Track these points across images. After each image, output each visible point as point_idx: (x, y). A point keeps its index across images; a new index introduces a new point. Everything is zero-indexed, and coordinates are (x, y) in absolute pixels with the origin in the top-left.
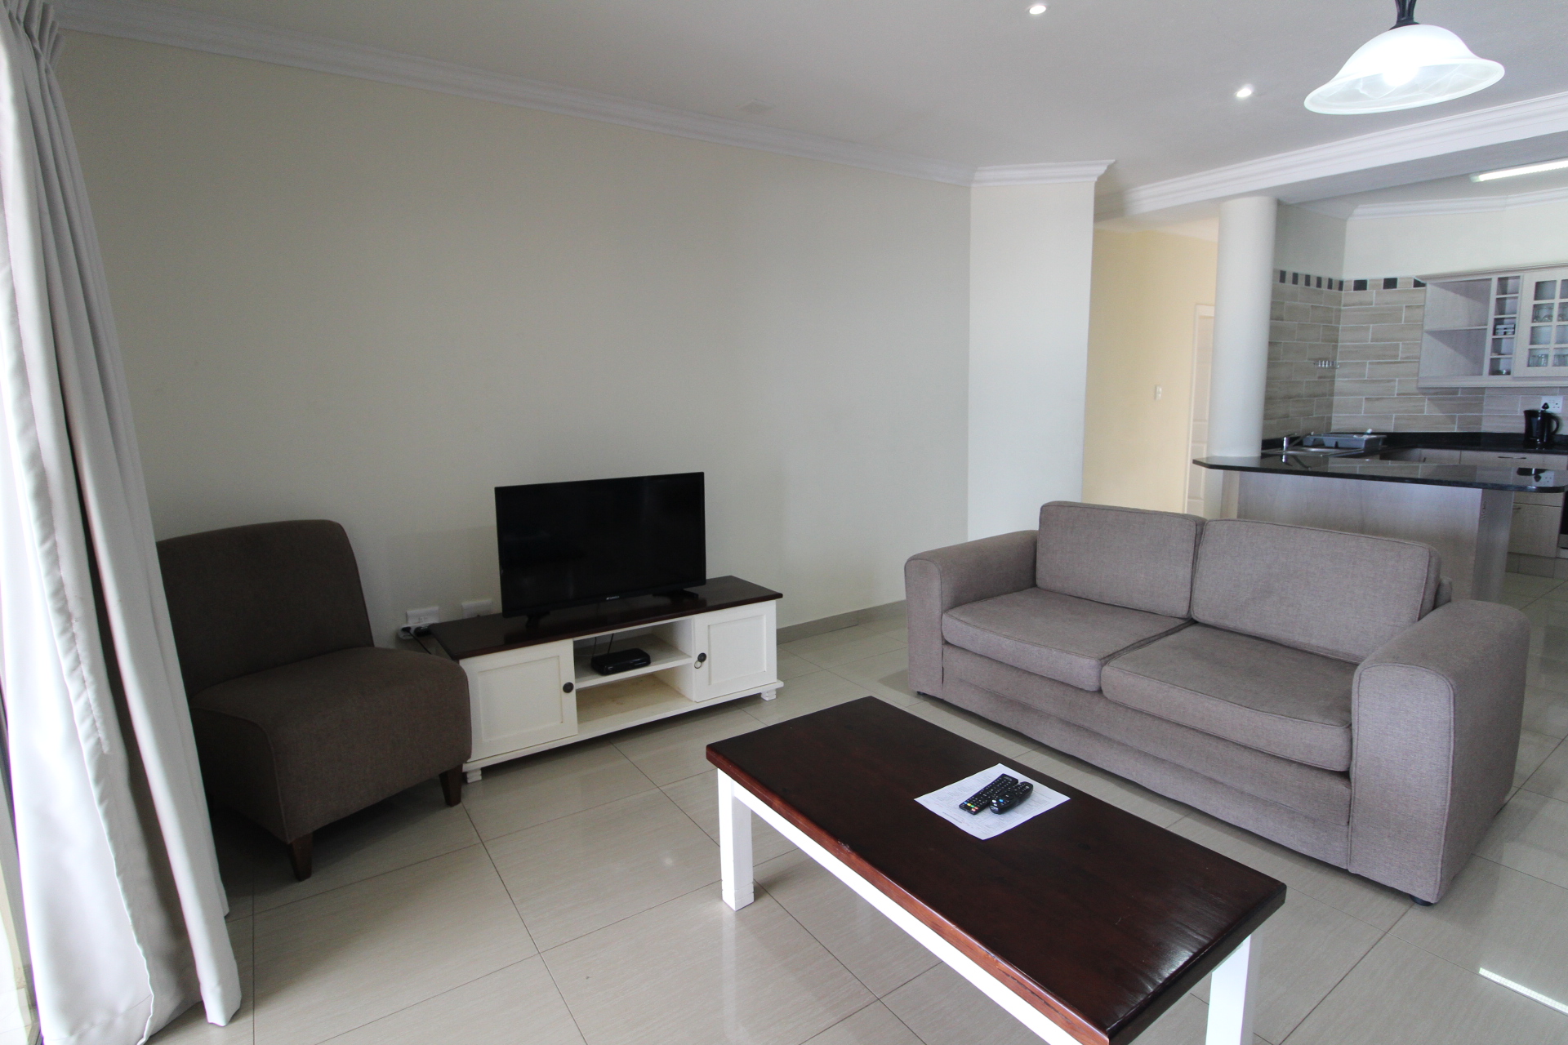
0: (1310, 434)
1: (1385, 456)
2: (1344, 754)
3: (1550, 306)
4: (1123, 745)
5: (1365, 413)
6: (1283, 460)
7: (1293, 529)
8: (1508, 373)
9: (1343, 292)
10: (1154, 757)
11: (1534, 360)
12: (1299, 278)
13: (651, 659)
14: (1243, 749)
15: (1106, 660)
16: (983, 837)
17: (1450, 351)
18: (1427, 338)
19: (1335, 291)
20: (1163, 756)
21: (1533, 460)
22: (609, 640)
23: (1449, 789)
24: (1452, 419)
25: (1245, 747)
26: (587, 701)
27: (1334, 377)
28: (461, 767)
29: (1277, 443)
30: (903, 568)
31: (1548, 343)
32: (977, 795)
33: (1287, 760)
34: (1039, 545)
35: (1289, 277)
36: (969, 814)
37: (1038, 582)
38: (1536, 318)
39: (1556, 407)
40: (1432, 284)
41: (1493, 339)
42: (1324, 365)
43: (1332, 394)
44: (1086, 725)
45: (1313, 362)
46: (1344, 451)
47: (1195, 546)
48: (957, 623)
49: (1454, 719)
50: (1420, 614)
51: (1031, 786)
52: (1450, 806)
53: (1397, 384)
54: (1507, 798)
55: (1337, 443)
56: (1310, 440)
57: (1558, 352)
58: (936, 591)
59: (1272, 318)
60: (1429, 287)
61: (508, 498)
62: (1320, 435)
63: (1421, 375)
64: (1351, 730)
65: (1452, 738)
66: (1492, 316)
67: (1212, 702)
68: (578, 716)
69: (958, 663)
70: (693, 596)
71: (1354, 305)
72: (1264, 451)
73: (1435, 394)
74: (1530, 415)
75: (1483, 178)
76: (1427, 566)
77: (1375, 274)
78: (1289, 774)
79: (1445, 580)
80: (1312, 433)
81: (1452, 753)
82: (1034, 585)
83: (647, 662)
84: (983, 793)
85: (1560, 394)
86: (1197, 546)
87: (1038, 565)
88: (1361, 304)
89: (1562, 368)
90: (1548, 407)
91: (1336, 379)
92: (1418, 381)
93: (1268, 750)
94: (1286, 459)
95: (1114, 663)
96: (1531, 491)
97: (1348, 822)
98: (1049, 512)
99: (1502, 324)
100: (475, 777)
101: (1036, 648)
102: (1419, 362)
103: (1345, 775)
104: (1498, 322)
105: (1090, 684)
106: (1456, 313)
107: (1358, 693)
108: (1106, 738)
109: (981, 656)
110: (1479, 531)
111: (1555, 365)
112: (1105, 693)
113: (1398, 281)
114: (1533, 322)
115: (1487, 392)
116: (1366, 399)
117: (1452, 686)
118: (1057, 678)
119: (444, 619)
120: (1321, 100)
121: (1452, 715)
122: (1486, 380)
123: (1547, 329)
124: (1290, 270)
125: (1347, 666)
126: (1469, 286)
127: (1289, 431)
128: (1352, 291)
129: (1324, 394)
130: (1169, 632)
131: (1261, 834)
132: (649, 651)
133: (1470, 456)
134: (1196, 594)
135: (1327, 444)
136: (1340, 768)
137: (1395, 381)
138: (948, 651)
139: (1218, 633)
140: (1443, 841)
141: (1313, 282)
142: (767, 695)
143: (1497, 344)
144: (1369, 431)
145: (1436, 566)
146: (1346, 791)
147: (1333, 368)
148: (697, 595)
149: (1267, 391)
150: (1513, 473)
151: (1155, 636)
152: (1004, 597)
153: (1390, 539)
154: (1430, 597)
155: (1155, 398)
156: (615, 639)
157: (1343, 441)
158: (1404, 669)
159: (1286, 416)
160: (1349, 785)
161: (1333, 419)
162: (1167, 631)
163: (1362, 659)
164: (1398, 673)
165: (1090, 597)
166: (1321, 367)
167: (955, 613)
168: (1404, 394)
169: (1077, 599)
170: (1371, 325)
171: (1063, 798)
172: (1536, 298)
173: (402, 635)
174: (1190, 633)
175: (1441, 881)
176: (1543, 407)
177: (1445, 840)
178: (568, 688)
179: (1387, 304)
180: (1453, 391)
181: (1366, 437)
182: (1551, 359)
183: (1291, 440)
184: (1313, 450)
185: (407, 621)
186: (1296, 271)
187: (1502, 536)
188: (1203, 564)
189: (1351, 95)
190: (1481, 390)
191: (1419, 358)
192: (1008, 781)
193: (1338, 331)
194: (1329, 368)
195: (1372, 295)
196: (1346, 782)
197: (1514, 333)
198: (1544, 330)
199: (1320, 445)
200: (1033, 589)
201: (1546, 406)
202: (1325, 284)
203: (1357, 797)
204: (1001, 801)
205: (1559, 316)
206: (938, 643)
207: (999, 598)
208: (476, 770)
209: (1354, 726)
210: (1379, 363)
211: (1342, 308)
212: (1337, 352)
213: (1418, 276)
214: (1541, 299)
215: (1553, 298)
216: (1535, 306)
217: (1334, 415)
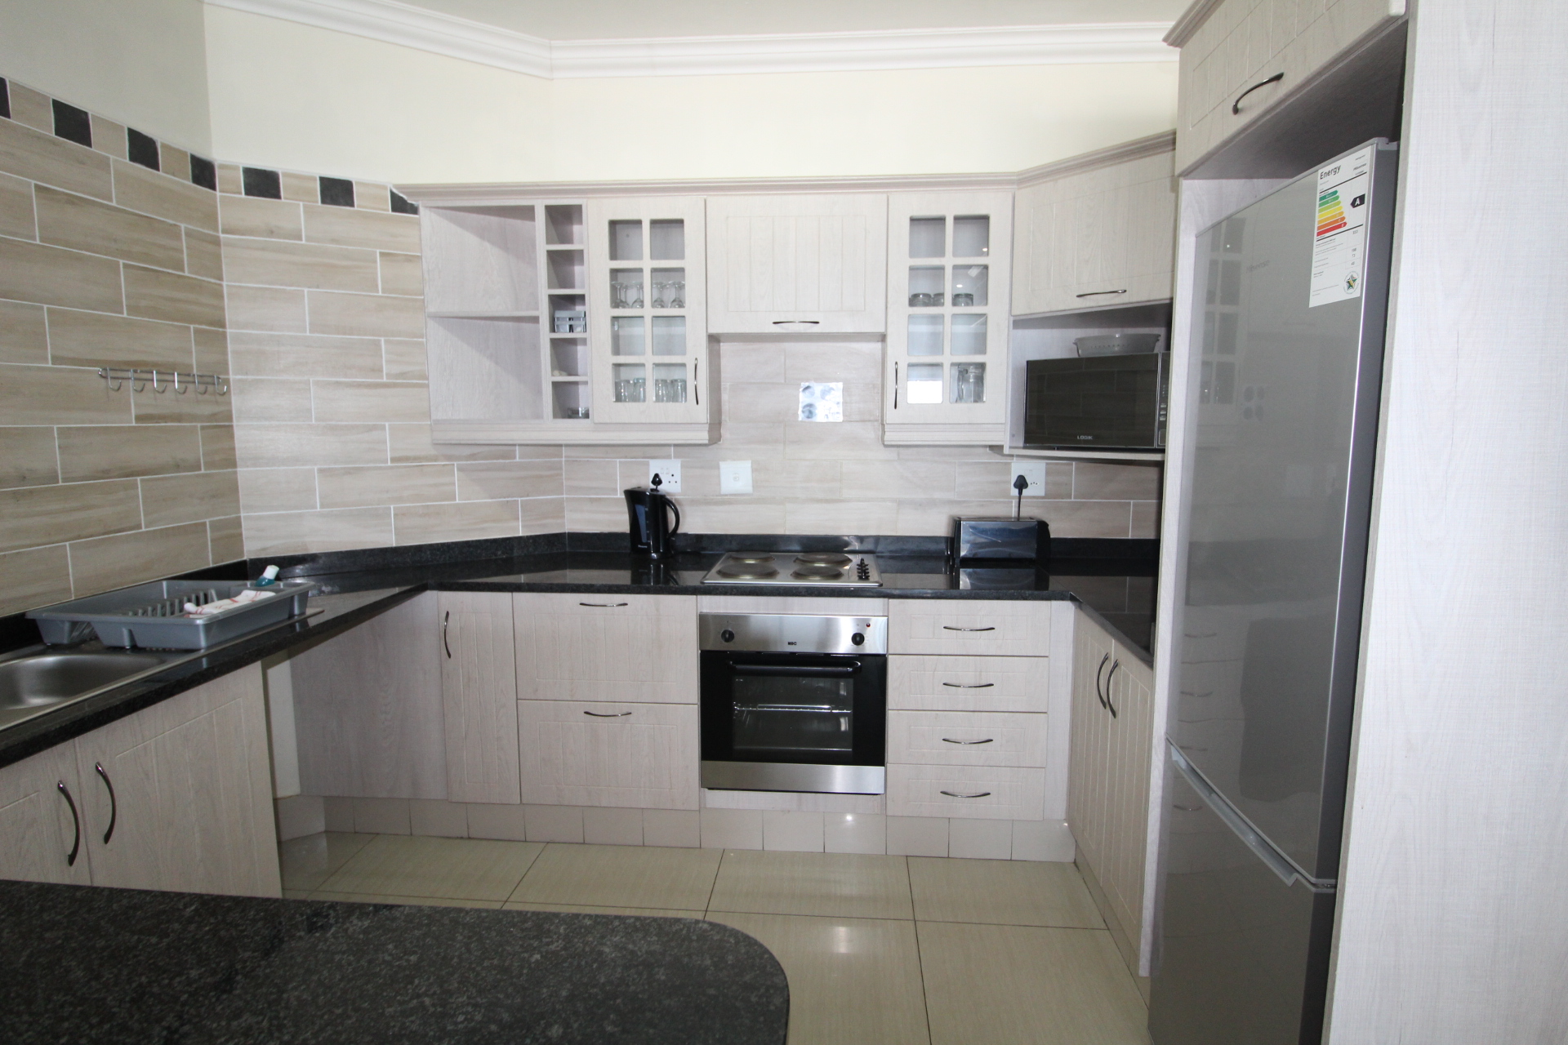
3: (638, 276)
5: (322, 506)
8: (586, 415)
9: (217, 192)
11: (624, 387)
18: (436, 330)
19: (192, 184)
21: (639, 607)
24: (510, 507)
31: (642, 351)
38: (616, 297)
39: (671, 481)
41: (553, 340)
43: (232, 461)
53: (387, 435)
57: (663, 374)
60: (425, 216)
63: (436, 414)
66: (544, 288)
71: (251, 232)
73: (472, 457)
74: (634, 497)
77: (296, 161)
85: (676, 457)
88: (271, 232)
89: (670, 406)
90: (660, 482)
91: (236, 422)
92: (431, 427)
99: (564, 307)
102: (426, 386)
104: (557, 302)
106: (487, 280)
111: (659, 399)
113: (355, 189)
114: (613, 306)
115: (560, 452)
116: (321, 471)
122: (554, 429)
123: (637, 322)
126: (497, 217)
128: (242, 195)
137: (383, 428)
143: (560, 351)
161: (245, 524)
168: (407, 459)
170: (306, 289)
172: (613, 254)
176: (654, 482)
179: (334, 241)
180: (504, 451)
182: (650, 390)
190: (548, 450)
191: (426, 377)
193: (220, 296)
195: (296, 211)
197: (585, 329)
198: (633, 325)
201: (657, 480)
205: (654, 295)
210: (338, 383)
211: (222, 236)
212: (225, 353)
213: (399, 187)
214: (623, 258)
215: (640, 257)
216: (614, 272)
217: (242, 515)
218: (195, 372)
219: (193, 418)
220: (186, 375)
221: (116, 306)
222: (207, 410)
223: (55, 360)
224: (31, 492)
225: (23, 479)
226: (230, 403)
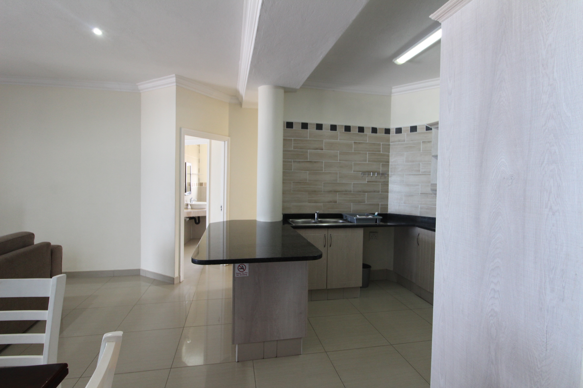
5: (404, 203)
9: (390, 135)
12: (338, 127)
19: (381, 134)
35: (326, 127)
40: (434, 128)
43: (387, 192)
45: (360, 173)
60: (433, 130)
63: (432, 182)
77: (406, 125)
88: (399, 141)
91: (389, 185)
92: (431, 186)
102: (430, 175)
113: (418, 127)
116: (404, 195)
124: (327, 123)
128: (395, 134)
129: (377, 192)
141: (354, 130)
161: (389, 206)
168: (424, 194)
170: (405, 153)
179: (412, 140)
186: (334, 124)
191: (431, 172)
193: (389, 156)
195: (405, 135)
202: (368, 131)
210: (410, 174)
211: (391, 143)
212: (389, 168)
213: (428, 125)
217: (389, 203)
218: (381, 172)
219: (379, 182)
220: (378, 173)
221: (366, 161)
222: (382, 180)
223: (354, 171)
224: (347, 194)
225: (346, 191)
226: (388, 179)
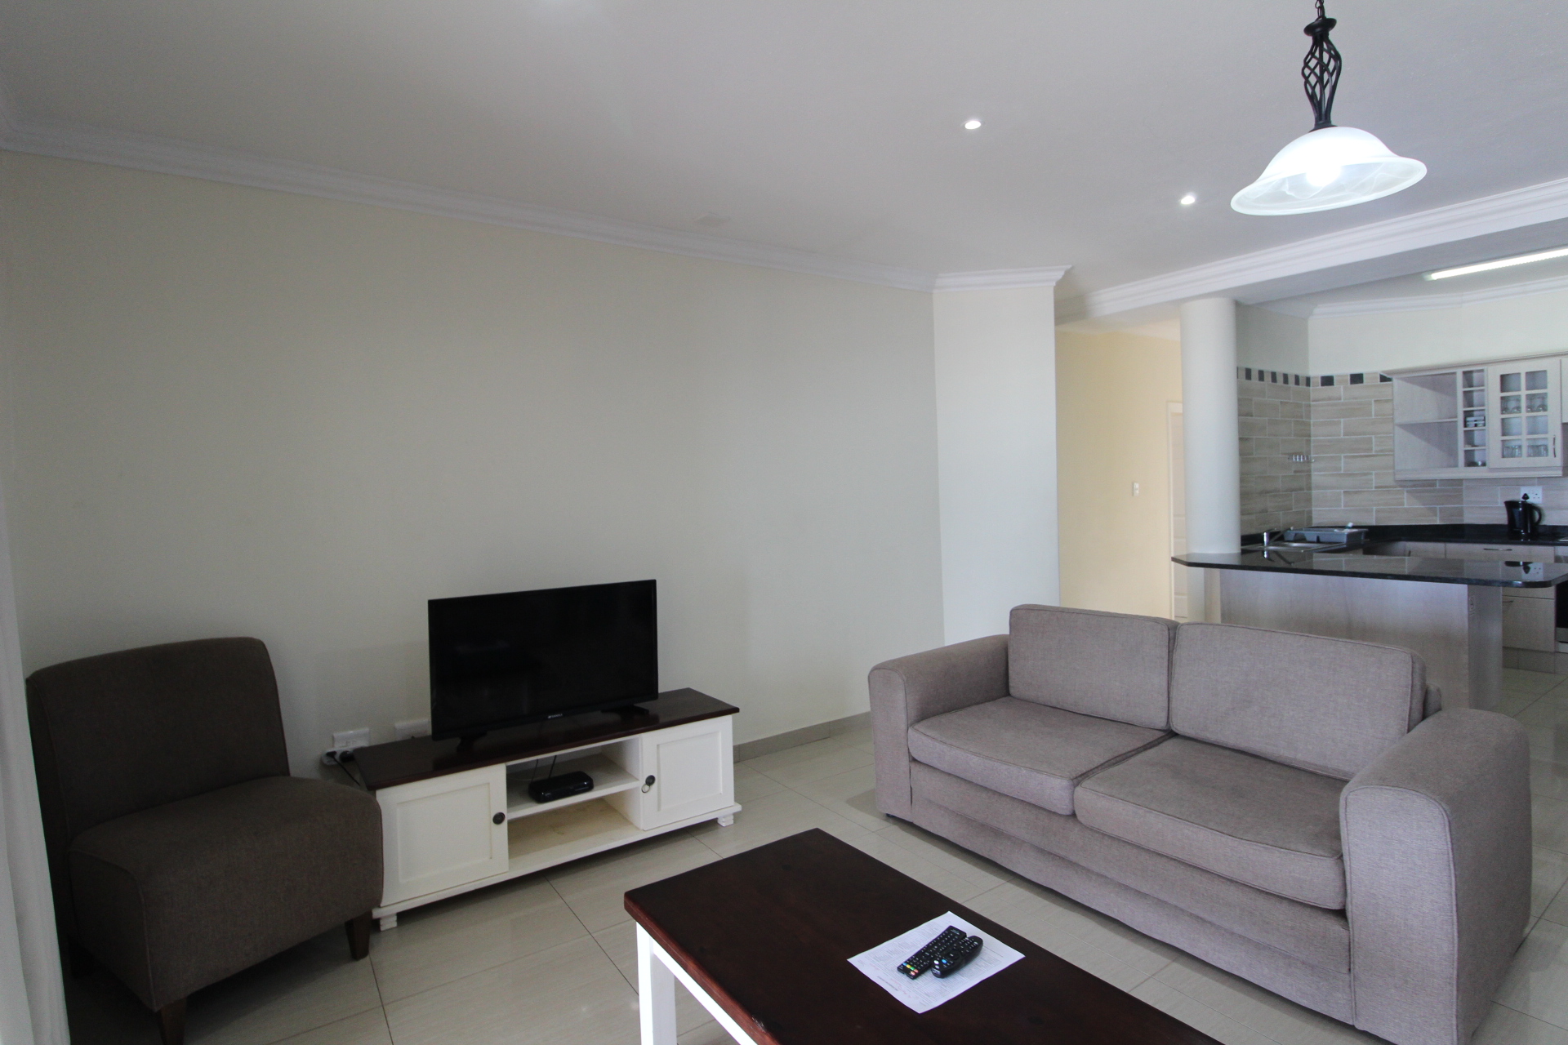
0: (1290, 529)
1: (1368, 551)
2: (1337, 890)
3: (1518, 399)
4: (1102, 876)
5: (1345, 506)
6: (1265, 556)
7: (1268, 634)
8: (1484, 464)
9: (1311, 388)
10: (1137, 891)
11: (1508, 451)
12: (1265, 374)
13: (594, 783)
14: (1229, 883)
15: (1079, 779)
16: (920, 1009)
17: (1424, 443)
18: (1398, 431)
19: (1302, 387)
20: (1144, 890)
21: (1519, 552)
22: (552, 763)
23: (1456, 930)
24: (1433, 511)
25: (1232, 881)
26: (520, 833)
27: (1309, 471)
28: (370, 913)
29: (1257, 539)
30: (867, 679)
31: (1520, 434)
32: (919, 954)
33: (1278, 896)
34: (1010, 651)
35: (1255, 375)
36: (908, 978)
37: (1012, 691)
38: (1504, 409)
39: (1536, 497)
40: (1398, 379)
41: (1465, 431)
42: (1299, 459)
43: (1310, 488)
44: (1062, 853)
45: (1287, 456)
46: (1327, 546)
47: (1169, 652)
48: (924, 738)
49: (1452, 849)
50: (1409, 724)
51: (980, 941)
52: (1459, 951)
53: (1373, 477)
54: (1527, 930)
55: (1318, 538)
56: (1291, 536)
57: (1531, 443)
58: (901, 703)
59: (1240, 414)
60: (1395, 381)
61: (443, 613)
62: (1302, 530)
63: (1396, 468)
64: (1342, 861)
65: (1453, 871)
66: (1461, 409)
67: (1191, 829)
68: (510, 849)
69: (927, 783)
70: (643, 712)
71: (1323, 400)
72: (1244, 547)
73: (1414, 486)
74: (1511, 505)
75: (1435, 276)
76: (1410, 673)
77: (1341, 370)
78: (1282, 912)
79: (1433, 684)
80: (1292, 528)
81: (1454, 889)
82: (1007, 694)
83: (590, 788)
84: (925, 951)
85: (1539, 484)
86: (1170, 652)
87: (1010, 672)
88: (1330, 399)
89: (1537, 459)
90: (1528, 498)
91: (1312, 473)
92: (1394, 474)
93: (1256, 884)
94: (1268, 554)
95: (1087, 783)
96: (1518, 586)
97: (1350, 970)
98: (1020, 616)
99: (1472, 416)
100: (389, 924)
101: (1004, 767)
102: (1393, 455)
103: (1341, 914)
104: (1468, 414)
105: (1063, 808)
106: (1425, 407)
107: (1346, 820)
108: (1084, 868)
109: (949, 774)
110: (1469, 628)
111: (1529, 456)
112: (1079, 818)
113: (1364, 377)
114: (1502, 413)
115: (1465, 484)
116: (1344, 492)
117: (1445, 811)
118: (1028, 800)
119: (374, 743)
120: (1249, 200)
121: (1450, 846)
122: (1463, 472)
123: (1517, 420)
124: (1255, 367)
125: (1336, 783)
126: (1435, 380)
127: (1268, 527)
128: (1320, 387)
129: (1303, 490)
130: (1148, 746)
131: (1256, 982)
132: (592, 775)
133: (1455, 549)
134: (1173, 704)
135: (1308, 539)
136: (1335, 905)
138: (915, 768)
139: (1198, 746)
140: (1455, 992)
141: (1280, 379)
142: (724, 820)
143: (1469, 436)
144: (1350, 525)
145: (1420, 671)
146: (1343, 932)
147: (1309, 462)
148: (647, 711)
149: (1241, 487)
150: (1501, 564)
151: (1133, 750)
152: (975, 708)
153: (1370, 644)
154: (1418, 706)
155: (1133, 494)
156: (557, 761)
157: (1325, 535)
158: (1392, 792)
159: (1265, 511)
160: (1346, 925)
161: (1314, 513)
162: (1145, 746)
163: (1352, 775)
164: (1387, 797)
165: (1066, 706)
166: (1297, 462)
167: (921, 727)
168: (1381, 487)
169: (1052, 709)
170: (1342, 420)
171: (1017, 956)
172: (1502, 390)
173: (326, 761)
174: (1169, 746)
175: (1458, 1040)
176: (1524, 498)
177: (1458, 991)
178: (499, 819)
179: (1355, 398)
180: (1431, 483)
181: (1347, 531)
182: (1525, 450)
183: (1271, 535)
184: (1295, 545)
185: (333, 746)
186: (1262, 368)
187: (1495, 630)
188: (1177, 670)
189: (1278, 196)
190: (1459, 482)
191: (1393, 451)
192: (955, 935)
193: (1310, 425)
194: (1304, 462)
195: (1340, 389)
196: (1342, 922)
197: (1484, 425)
198: (1514, 422)
199: (1302, 539)
200: (1004, 699)
201: (1526, 497)
202: (1292, 380)
203: (1356, 939)
204: (944, 961)
205: (1528, 407)
206: (905, 761)
207: (969, 709)
208: (390, 916)
209: (1346, 858)
210: (1353, 456)
211: (1312, 403)
212: (1311, 448)
213: (1384, 372)
214: (1508, 391)
215: (1519, 390)
216: (1502, 398)
217: (1313, 509)
218: (1305, 455)
223: (1281, 454)
226: (1311, 466)
